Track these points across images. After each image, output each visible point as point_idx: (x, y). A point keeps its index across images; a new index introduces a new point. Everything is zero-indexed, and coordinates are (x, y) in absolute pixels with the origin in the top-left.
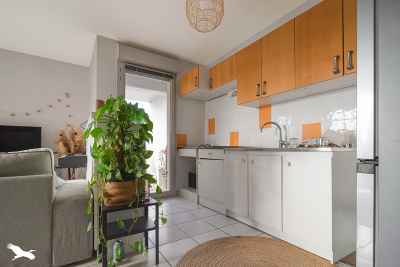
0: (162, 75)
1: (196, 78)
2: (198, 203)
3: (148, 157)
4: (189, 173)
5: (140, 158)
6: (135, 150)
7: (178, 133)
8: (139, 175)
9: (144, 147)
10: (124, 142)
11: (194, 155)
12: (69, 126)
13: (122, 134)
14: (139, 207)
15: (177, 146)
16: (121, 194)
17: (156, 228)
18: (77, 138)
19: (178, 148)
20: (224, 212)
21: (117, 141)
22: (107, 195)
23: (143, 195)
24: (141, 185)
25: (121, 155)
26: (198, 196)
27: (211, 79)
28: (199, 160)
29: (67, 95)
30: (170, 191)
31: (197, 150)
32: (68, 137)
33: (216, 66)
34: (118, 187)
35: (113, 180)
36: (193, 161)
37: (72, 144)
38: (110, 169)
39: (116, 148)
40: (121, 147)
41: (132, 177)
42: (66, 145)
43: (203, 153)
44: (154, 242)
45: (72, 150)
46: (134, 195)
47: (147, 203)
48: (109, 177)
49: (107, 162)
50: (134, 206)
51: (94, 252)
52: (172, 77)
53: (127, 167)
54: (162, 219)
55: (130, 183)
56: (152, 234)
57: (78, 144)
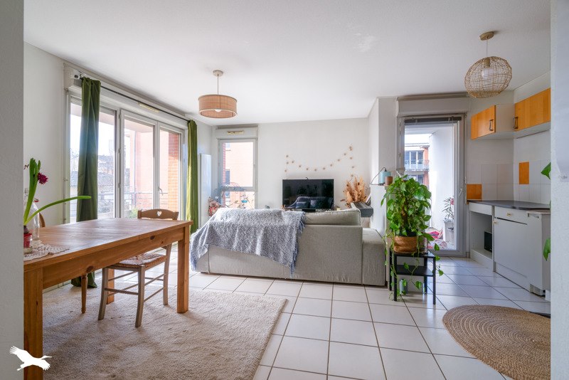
0: (446, 119)
1: (492, 120)
2: (495, 271)
3: (427, 220)
4: (485, 233)
5: (421, 221)
6: (417, 214)
7: (468, 183)
8: (419, 234)
9: (424, 212)
10: (408, 208)
11: (490, 213)
12: (352, 176)
13: (407, 203)
14: (420, 257)
15: (467, 198)
16: (406, 245)
17: (434, 276)
18: (360, 188)
19: (468, 201)
20: (528, 288)
21: (403, 208)
22: (396, 244)
23: (422, 249)
24: (421, 242)
25: (406, 217)
26: (495, 263)
27: (517, 118)
28: (496, 220)
29: (351, 148)
30: (458, 251)
31: (493, 207)
32: (353, 187)
33: (524, 100)
34: (404, 240)
35: (401, 235)
36: (488, 219)
37: (356, 193)
38: (399, 226)
39: (402, 212)
40: (406, 213)
41: (414, 234)
42: (352, 194)
43: (501, 212)
44: (432, 290)
45: (356, 198)
46: (416, 248)
47: (426, 255)
48: (398, 232)
49: (396, 222)
50: (416, 255)
51: (386, 282)
52: (460, 119)
53: (410, 226)
54: (439, 270)
55: (412, 238)
56: (430, 279)
57: (360, 194)
